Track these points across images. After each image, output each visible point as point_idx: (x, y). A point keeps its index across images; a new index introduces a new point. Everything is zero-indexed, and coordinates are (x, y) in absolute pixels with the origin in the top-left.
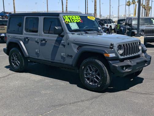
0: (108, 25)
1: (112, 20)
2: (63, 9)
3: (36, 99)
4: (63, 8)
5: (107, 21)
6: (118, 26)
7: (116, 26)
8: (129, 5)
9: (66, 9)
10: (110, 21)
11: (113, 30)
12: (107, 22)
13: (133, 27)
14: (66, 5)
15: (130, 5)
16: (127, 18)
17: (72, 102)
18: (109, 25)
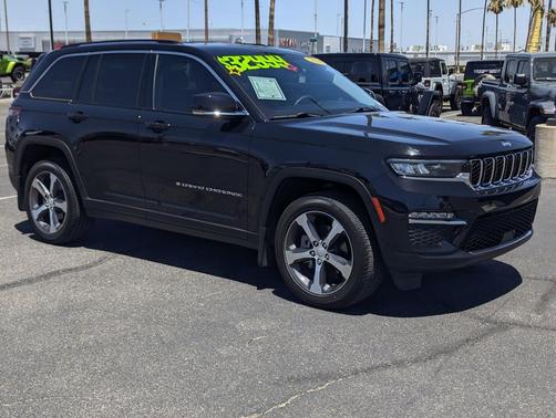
0: (429, 82)
1: (443, 65)
2: (257, 24)
3: (223, 352)
4: (257, 18)
5: (428, 68)
6: (466, 85)
7: (460, 84)
8: (498, 10)
9: (271, 24)
10: (436, 67)
11: (446, 100)
12: (427, 71)
13: (535, 88)
14: (272, 10)
15: (501, 9)
16: (511, 58)
17: (359, 366)
18: (433, 80)
